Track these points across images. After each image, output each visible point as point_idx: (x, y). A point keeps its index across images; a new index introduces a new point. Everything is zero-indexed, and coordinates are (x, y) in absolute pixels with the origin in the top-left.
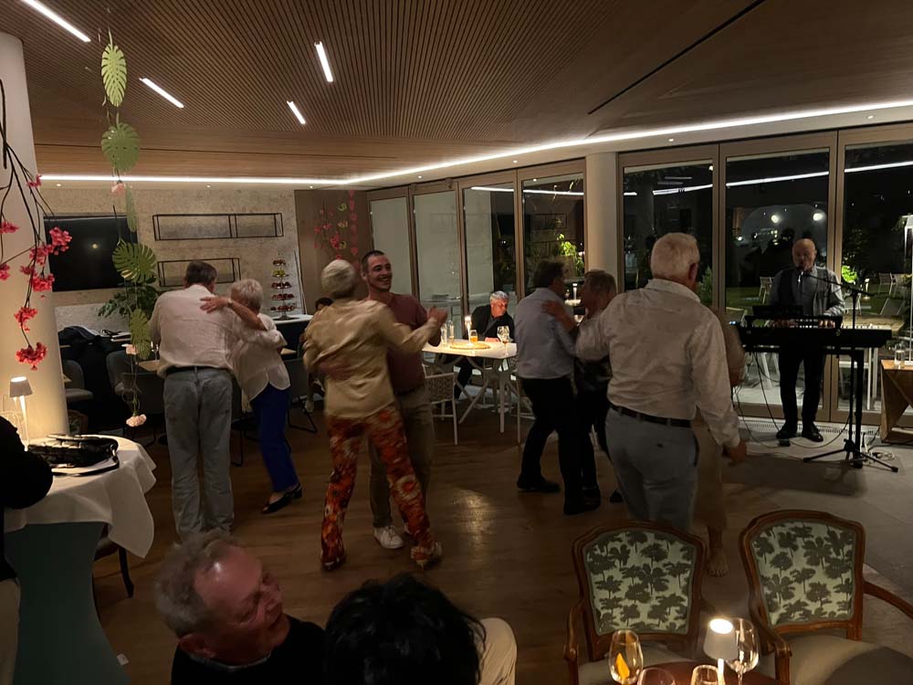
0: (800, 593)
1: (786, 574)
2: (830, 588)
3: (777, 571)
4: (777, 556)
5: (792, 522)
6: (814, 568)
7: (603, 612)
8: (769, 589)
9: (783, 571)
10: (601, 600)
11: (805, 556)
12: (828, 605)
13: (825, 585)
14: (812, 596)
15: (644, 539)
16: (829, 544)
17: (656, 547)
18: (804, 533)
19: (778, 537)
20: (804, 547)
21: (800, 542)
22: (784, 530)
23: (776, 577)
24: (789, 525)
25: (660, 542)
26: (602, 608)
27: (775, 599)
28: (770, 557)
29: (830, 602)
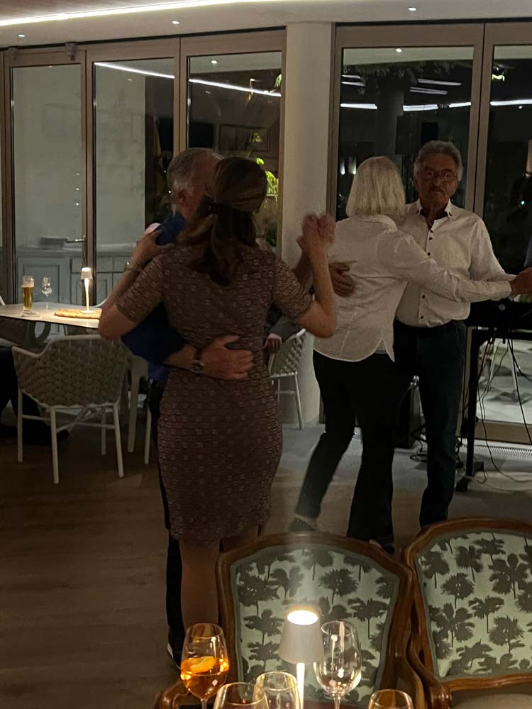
0: (481, 630)
1: (463, 603)
2: (522, 625)
3: (450, 599)
4: (453, 578)
5: (478, 533)
6: (502, 596)
8: (439, 626)
9: (459, 600)
11: (491, 579)
12: (518, 649)
13: (516, 621)
14: (497, 637)
16: (526, 563)
18: (493, 548)
19: (456, 553)
20: (490, 567)
21: (486, 560)
22: (466, 544)
23: (448, 608)
24: (473, 537)
25: (350, 568)
27: (445, 640)
28: (441, 579)
29: (523, 645)
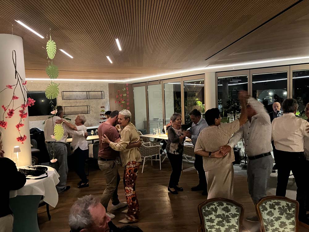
0: (277, 224)
1: (272, 218)
2: (287, 223)
3: (269, 217)
4: (269, 212)
5: (274, 200)
6: (281, 216)
7: (209, 230)
8: (266, 223)
9: (271, 217)
10: (208, 226)
11: (278, 212)
12: (286, 229)
13: (285, 222)
14: (281, 226)
15: (222, 205)
16: (287, 208)
17: (227, 207)
18: (278, 204)
19: (269, 205)
20: (278, 209)
21: (276, 207)
22: (271, 203)
23: (268, 219)
24: (273, 201)
25: (228, 206)
26: (208, 229)
27: (268, 227)
28: (266, 212)
29: (287, 228)
